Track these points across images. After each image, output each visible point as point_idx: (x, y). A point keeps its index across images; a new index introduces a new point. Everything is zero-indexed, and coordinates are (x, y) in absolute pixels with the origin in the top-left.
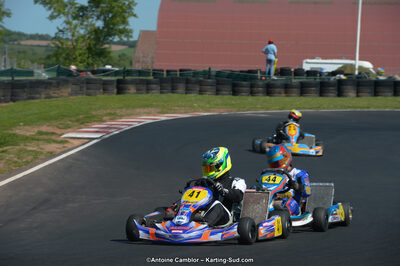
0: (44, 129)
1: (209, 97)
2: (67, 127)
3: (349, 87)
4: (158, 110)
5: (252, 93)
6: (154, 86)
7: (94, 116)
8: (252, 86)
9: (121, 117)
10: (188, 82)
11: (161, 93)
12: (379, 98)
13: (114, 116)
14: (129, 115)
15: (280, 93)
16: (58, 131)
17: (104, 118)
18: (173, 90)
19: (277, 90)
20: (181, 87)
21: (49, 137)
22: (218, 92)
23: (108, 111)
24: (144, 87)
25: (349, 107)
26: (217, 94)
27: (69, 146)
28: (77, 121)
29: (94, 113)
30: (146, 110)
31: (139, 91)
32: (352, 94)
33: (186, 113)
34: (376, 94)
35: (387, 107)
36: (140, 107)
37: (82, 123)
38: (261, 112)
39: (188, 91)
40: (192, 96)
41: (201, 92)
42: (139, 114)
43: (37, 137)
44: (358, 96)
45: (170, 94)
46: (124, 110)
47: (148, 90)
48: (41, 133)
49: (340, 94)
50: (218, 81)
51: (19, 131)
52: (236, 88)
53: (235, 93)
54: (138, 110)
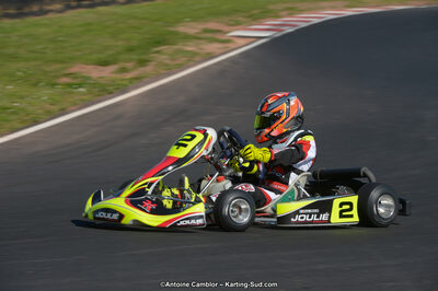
0: (212, 25)
2: (237, 24)
13: (292, 11)
16: (225, 28)
21: (212, 36)
27: (231, 46)
29: (271, 7)
37: (254, 20)
43: (200, 36)
48: (206, 31)
51: (181, 29)
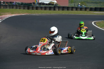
1: (22, 10)
3: (57, 8)
4: (11, 13)
5: (33, 9)
6: (8, 7)
8: (33, 7)
9: (3, 15)
10: (16, 6)
11: (10, 8)
12: (64, 11)
14: (4, 14)
15: (40, 9)
18: (13, 8)
19: (39, 8)
20: (15, 7)
22: (24, 9)
24: (5, 7)
25: (57, 13)
30: (8, 13)
31: (4, 8)
32: (57, 10)
33: (18, 14)
34: (63, 10)
35: (66, 13)
36: (6, 12)
39: (16, 8)
40: (18, 10)
41: (20, 9)
44: (59, 10)
45: (12, 9)
46: (2, 13)
47: (6, 8)
49: (54, 10)
50: (24, 6)
52: (29, 8)
53: (28, 9)
54: (6, 13)
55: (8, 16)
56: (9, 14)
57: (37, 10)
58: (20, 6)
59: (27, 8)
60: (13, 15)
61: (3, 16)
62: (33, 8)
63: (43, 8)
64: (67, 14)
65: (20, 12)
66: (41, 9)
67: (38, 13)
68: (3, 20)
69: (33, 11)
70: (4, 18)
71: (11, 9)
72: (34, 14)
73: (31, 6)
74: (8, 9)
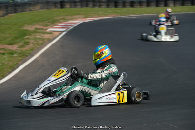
0: (38, 27)
1: (104, 9)
3: (170, 2)
4: (84, 16)
5: (124, 6)
6: (78, 4)
7: (56, 20)
9: (69, 20)
10: (94, 2)
11: (82, 7)
14: (71, 19)
15: (137, 6)
17: (62, 21)
18: (87, 6)
19: (136, 4)
22: (108, 6)
23: (61, 17)
26: (108, 7)
28: (50, 22)
30: (78, 16)
31: (71, 7)
32: (172, 5)
33: (96, 17)
34: (183, 5)
38: (132, 16)
39: (94, 6)
40: (97, 9)
41: (100, 6)
42: (76, 18)
44: (175, 6)
47: (75, 6)
48: (36, 29)
49: (166, 5)
53: (116, 6)
54: (75, 16)
55: (79, 21)
56: (80, 18)
57: (132, 8)
58: (100, 2)
59: (113, 4)
60: (88, 20)
61: (69, 22)
62: (126, 4)
63: (145, 4)
64: (191, 12)
65: (100, 13)
66: (140, 5)
67: (135, 14)
68: (68, 30)
69: (125, 9)
70: (72, 26)
71: (85, 9)
72: (127, 16)
73: (120, 1)
74: (78, 9)
